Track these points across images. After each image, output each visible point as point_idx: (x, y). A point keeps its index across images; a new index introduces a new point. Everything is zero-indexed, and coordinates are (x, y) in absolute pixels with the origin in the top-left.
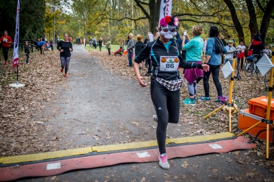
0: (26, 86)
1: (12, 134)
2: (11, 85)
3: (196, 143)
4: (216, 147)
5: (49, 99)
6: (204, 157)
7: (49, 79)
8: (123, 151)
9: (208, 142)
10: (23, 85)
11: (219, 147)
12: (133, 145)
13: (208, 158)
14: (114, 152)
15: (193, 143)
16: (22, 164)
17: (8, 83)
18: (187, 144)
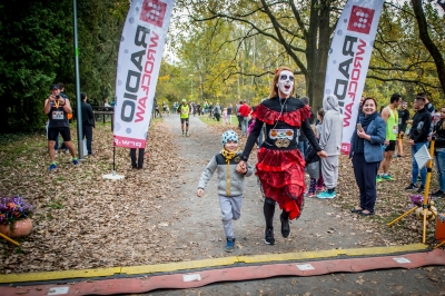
0: (126, 178)
1: (126, 241)
2: (105, 176)
3: (376, 256)
4: (401, 261)
5: (164, 197)
6: (385, 272)
7: (157, 167)
8: (278, 262)
9: (391, 254)
10: (122, 177)
11: (408, 261)
12: (290, 256)
13: (391, 273)
14: (267, 263)
15: (372, 256)
16: (151, 274)
17: (100, 174)
18: (363, 256)
